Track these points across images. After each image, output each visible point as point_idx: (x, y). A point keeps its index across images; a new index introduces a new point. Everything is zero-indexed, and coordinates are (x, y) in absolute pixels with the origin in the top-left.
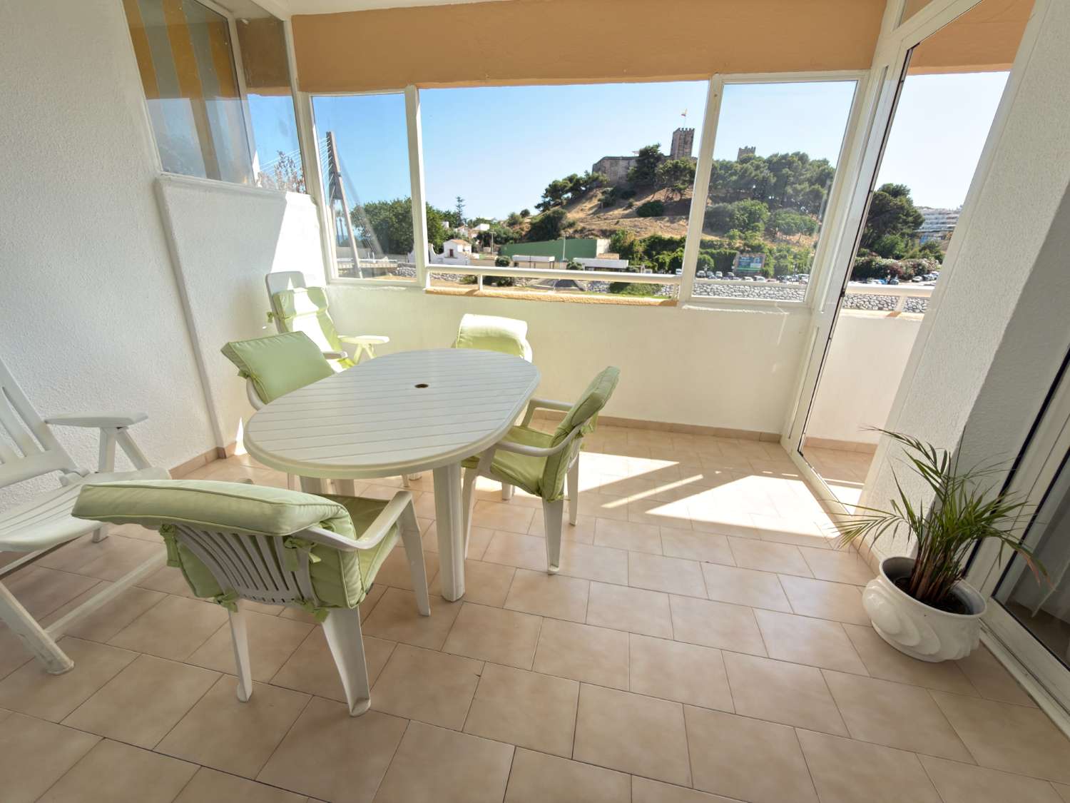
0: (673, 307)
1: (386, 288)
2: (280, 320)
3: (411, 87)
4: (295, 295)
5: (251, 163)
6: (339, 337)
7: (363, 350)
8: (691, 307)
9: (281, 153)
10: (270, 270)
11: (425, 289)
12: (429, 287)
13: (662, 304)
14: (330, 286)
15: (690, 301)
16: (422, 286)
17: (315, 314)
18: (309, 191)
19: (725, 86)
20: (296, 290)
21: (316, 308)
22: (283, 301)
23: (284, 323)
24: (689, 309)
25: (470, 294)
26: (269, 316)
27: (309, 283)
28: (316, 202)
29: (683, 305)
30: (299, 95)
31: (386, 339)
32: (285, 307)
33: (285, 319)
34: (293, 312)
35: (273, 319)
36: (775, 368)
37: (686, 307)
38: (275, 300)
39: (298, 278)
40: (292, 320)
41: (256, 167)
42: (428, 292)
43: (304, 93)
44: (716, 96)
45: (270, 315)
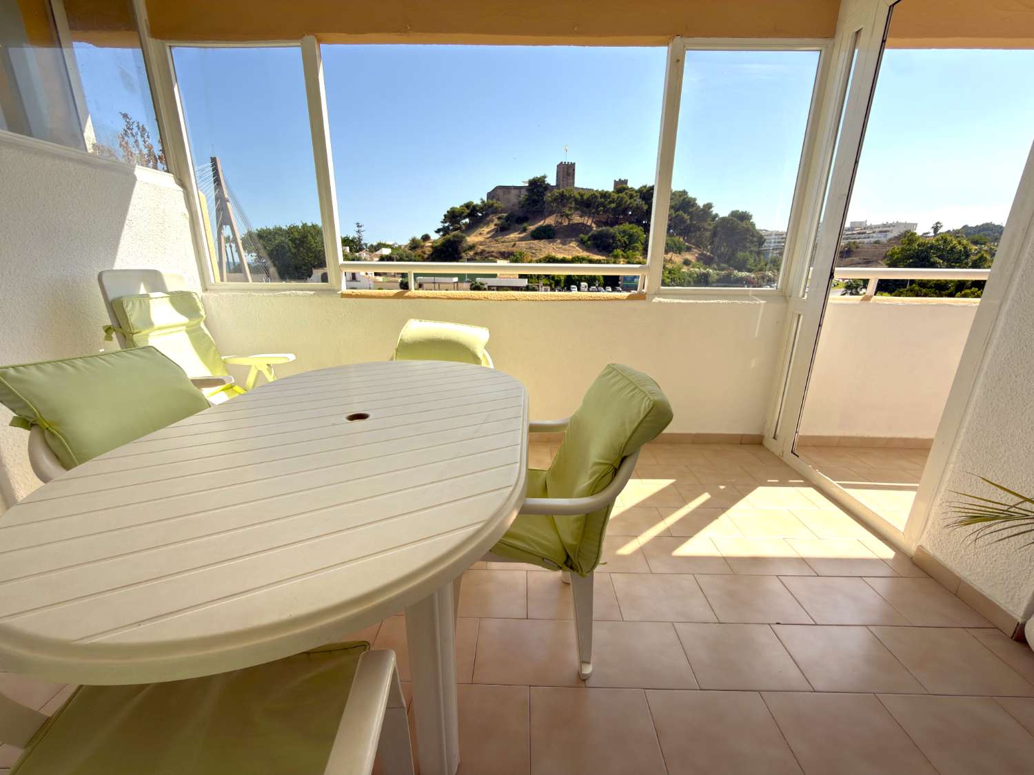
0: (641, 301)
1: (288, 292)
2: (125, 337)
3: (310, 39)
4: (151, 301)
5: (82, 132)
6: (223, 358)
7: (259, 372)
8: (662, 300)
9: (125, 116)
11: (340, 292)
12: (344, 290)
13: (629, 298)
14: (207, 294)
15: (659, 294)
16: (336, 288)
17: (184, 328)
18: (172, 168)
19: (687, 52)
20: (152, 295)
21: (185, 320)
22: (128, 309)
23: (132, 341)
24: (660, 302)
25: (398, 296)
26: (106, 331)
27: (172, 286)
28: (182, 182)
29: (654, 298)
30: (152, 43)
31: (292, 357)
32: (133, 317)
33: (133, 334)
34: (149, 324)
35: (114, 335)
36: (753, 364)
37: (656, 300)
38: (116, 308)
39: (154, 279)
40: (147, 335)
41: (89, 135)
42: (343, 295)
43: (158, 41)
44: (678, 61)
45: (108, 330)
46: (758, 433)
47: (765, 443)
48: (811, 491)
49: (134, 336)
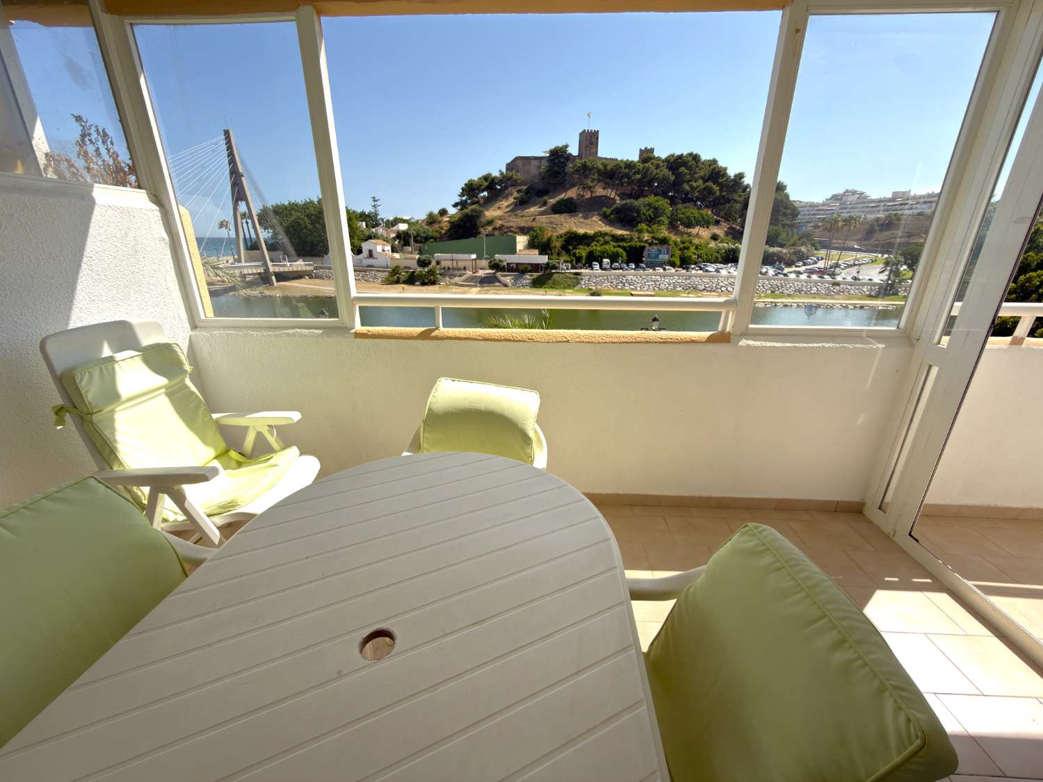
0: (723, 343)
1: (291, 331)
2: (82, 418)
3: (307, 10)
4: (116, 366)
5: (29, 138)
6: (215, 416)
7: (259, 436)
8: (751, 343)
9: (78, 119)
10: (67, 324)
11: (353, 331)
12: (358, 327)
13: (710, 340)
14: (196, 333)
15: (748, 334)
16: (348, 326)
17: (163, 390)
18: (144, 180)
19: (810, 17)
20: (118, 356)
21: (163, 381)
22: (83, 385)
23: (91, 422)
24: (748, 346)
25: (424, 336)
26: (56, 414)
27: (146, 340)
28: (157, 200)
29: (740, 339)
30: (106, 20)
31: (296, 416)
32: (91, 390)
33: (92, 414)
34: (115, 397)
35: (68, 417)
36: (861, 419)
37: (743, 342)
38: (66, 382)
39: (122, 334)
40: (113, 411)
41: (40, 142)
42: (357, 335)
43: (116, 17)
44: (798, 31)
45: (59, 411)
46: (858, 499)
47: (867, 511)
48: (943, 599)
49: (94, 416)
